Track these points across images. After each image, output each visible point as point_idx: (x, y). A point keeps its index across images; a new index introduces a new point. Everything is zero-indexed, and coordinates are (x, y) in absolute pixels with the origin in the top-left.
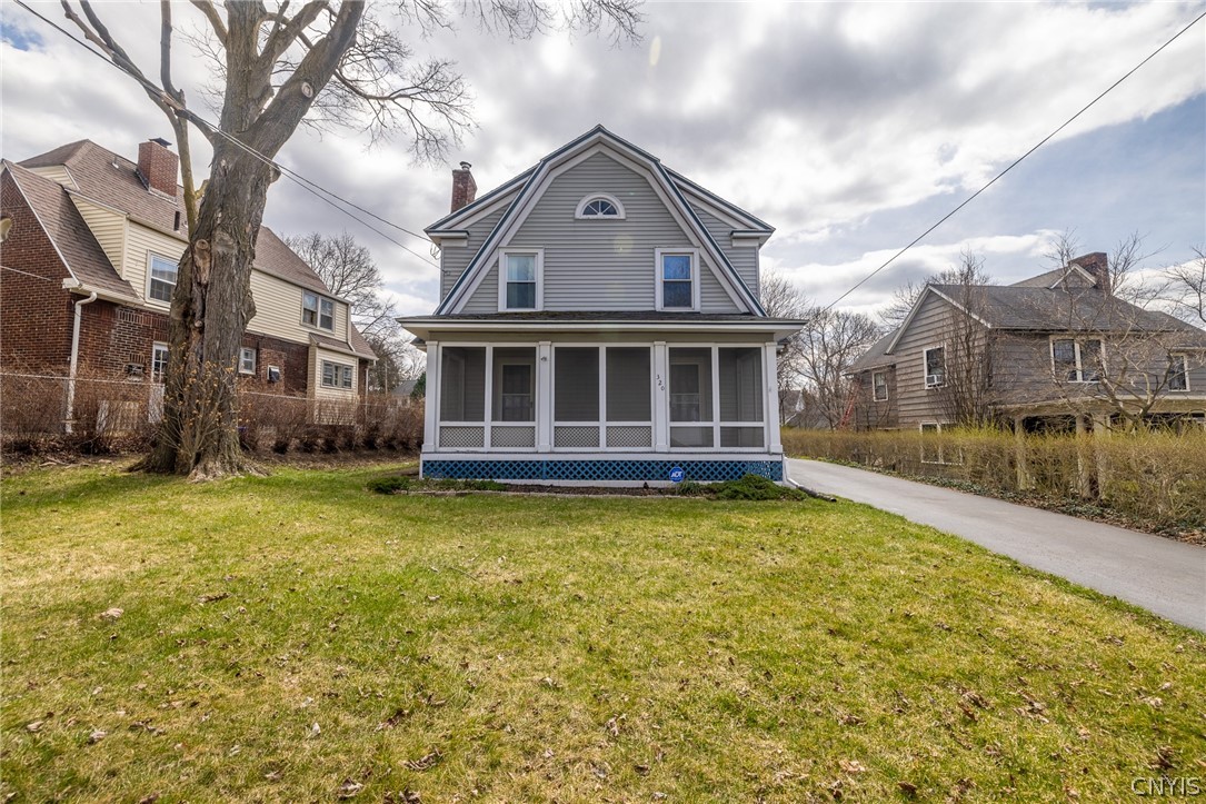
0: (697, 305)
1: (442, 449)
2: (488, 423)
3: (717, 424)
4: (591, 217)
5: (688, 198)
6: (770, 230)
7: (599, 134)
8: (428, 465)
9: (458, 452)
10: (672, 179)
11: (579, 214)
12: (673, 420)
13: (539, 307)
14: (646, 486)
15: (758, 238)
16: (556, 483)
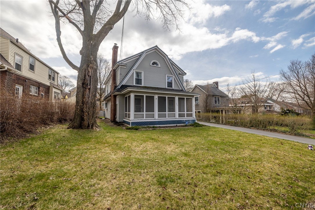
0: (173, 87)
1: (135, 119)
2: (145, 113)
3: (186, 113)
4: (154, 65)
5: (174, 66)
6: (186, 74)
7: (156, 47)
8: (132, 123)
9: (138, 120)
10: (171, 61)
11: (151, 65)
12: (179, 112)
13: (143, 85)
14: (177, 125)
15: (183, 75)
16: (161, 126)
